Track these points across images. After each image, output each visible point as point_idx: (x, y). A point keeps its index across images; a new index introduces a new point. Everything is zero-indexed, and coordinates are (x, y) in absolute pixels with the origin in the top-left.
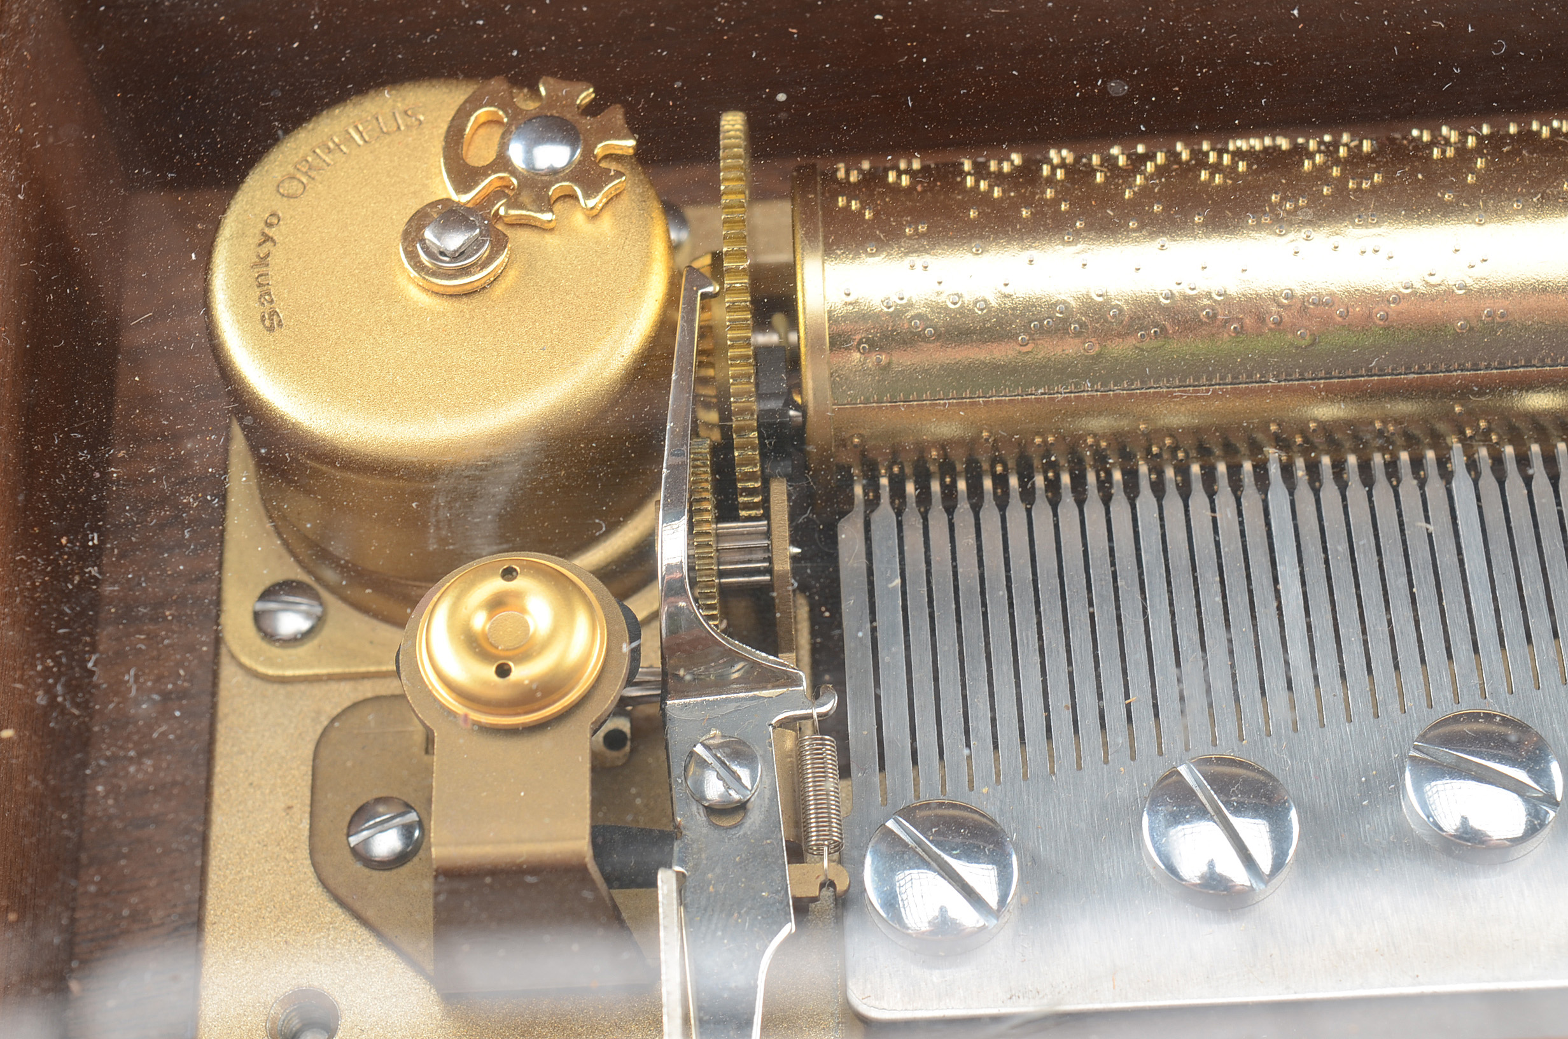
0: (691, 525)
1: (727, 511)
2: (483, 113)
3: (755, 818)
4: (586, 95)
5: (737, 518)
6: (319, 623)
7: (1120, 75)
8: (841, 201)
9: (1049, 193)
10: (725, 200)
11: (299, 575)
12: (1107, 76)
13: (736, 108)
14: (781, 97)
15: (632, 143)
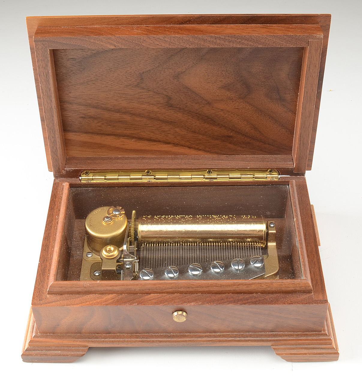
0: (127, 246)
1: (130, 245)
2: (111, 209)
3: (130, 269)
4: (121, 208)
5: (131, 246)
6: (92, 255)
7: (168, 207)
8: (143, 218)
9: (162, 218)
10: (132, 219)
11: (90, 251)
12: (167, 207)
13: (134, 210)
14: (138, 207)
15: (124, 212)
